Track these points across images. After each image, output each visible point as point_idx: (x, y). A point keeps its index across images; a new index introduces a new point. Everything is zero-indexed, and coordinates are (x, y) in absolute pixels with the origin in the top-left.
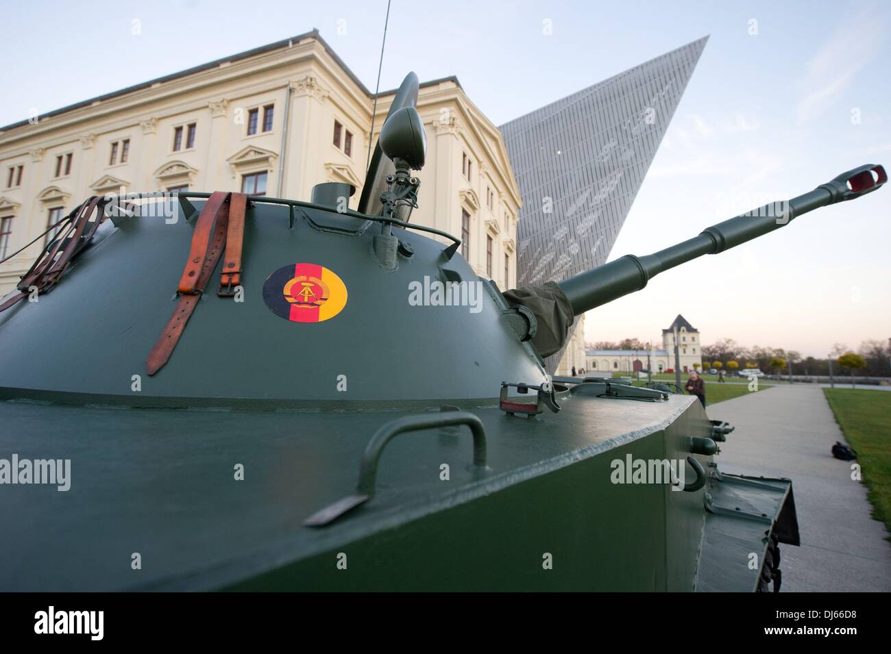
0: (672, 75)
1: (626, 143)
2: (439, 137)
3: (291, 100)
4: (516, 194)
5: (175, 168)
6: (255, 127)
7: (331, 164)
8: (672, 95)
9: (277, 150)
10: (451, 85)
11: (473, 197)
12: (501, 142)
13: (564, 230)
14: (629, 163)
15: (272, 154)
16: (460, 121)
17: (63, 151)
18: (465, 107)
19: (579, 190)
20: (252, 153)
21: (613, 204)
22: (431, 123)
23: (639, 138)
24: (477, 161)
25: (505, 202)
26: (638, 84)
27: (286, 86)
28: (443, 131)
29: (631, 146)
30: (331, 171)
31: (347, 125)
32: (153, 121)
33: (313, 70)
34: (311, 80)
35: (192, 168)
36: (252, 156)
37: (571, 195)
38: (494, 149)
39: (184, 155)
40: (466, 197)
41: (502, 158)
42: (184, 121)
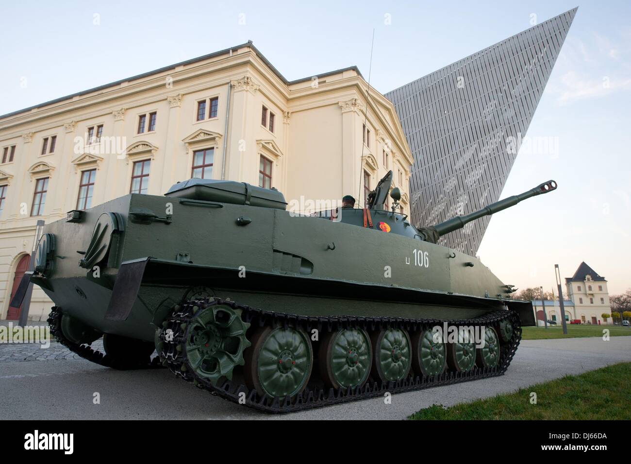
0: (546, 43)
1: (506, 104)
2: (344, 115)
3: (232, 93)
4: (408, 153)
5: (141, 147)
6: (203, 114)
7: (261, 140)
8: (546, 60)
9: (222, 132)
10: (353, 74)
11: (372, 160)
12: (393, 112)
13: (453, 182)
14: (511, 121)
15: (218, 135)
16: (361, 102)
17: (49, 134)
18: (364, 89)
19: (465, 147)
20: (202, 135)
21: (497, 158)
22: (338, 103)
23: (518, 99)
24: (374, 130)
25: (399, 161)
26: (515, 51)
27: (228, 83)
28: (348, 110)
29: (511, 105)
30: (261, 145)
31: (271, 108)
32: (123, 110)
33: (249, 72)
34: (248, 78)
35: (154, 147)
36: (202, 137)
37: (458, 151)
38: (388, 117)
39: (146, 137)
40: (367, 161)
41: (394, 124)
42: (147, 110)
